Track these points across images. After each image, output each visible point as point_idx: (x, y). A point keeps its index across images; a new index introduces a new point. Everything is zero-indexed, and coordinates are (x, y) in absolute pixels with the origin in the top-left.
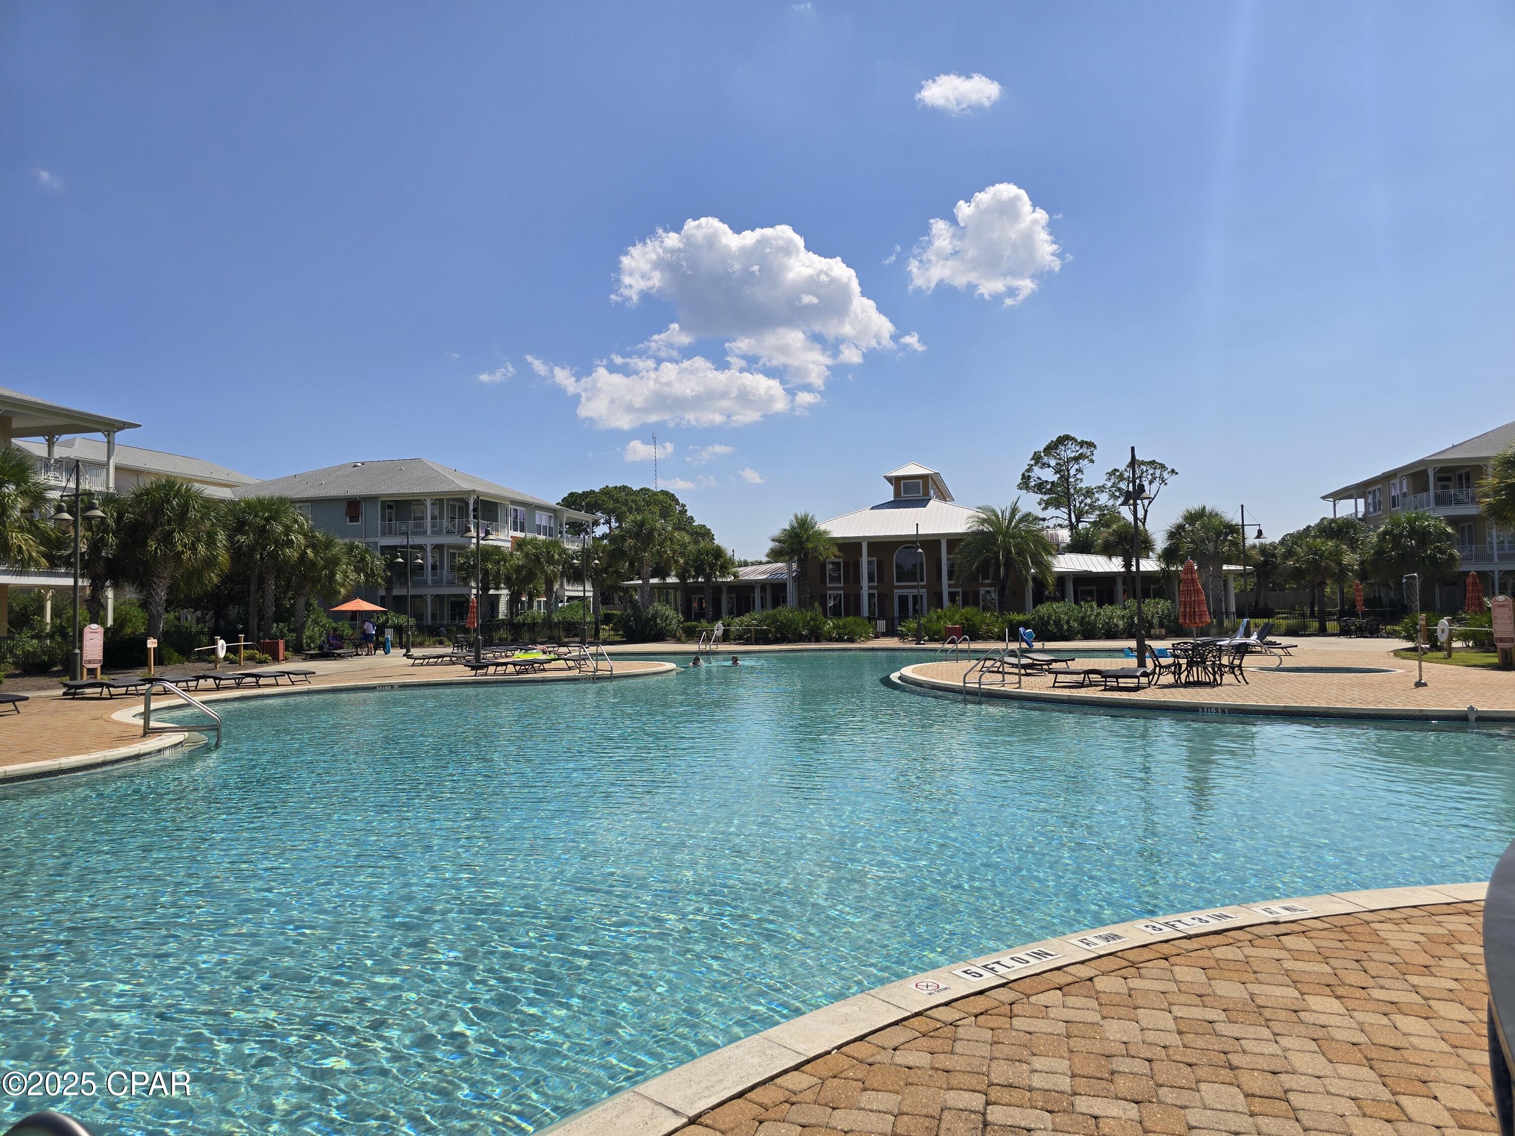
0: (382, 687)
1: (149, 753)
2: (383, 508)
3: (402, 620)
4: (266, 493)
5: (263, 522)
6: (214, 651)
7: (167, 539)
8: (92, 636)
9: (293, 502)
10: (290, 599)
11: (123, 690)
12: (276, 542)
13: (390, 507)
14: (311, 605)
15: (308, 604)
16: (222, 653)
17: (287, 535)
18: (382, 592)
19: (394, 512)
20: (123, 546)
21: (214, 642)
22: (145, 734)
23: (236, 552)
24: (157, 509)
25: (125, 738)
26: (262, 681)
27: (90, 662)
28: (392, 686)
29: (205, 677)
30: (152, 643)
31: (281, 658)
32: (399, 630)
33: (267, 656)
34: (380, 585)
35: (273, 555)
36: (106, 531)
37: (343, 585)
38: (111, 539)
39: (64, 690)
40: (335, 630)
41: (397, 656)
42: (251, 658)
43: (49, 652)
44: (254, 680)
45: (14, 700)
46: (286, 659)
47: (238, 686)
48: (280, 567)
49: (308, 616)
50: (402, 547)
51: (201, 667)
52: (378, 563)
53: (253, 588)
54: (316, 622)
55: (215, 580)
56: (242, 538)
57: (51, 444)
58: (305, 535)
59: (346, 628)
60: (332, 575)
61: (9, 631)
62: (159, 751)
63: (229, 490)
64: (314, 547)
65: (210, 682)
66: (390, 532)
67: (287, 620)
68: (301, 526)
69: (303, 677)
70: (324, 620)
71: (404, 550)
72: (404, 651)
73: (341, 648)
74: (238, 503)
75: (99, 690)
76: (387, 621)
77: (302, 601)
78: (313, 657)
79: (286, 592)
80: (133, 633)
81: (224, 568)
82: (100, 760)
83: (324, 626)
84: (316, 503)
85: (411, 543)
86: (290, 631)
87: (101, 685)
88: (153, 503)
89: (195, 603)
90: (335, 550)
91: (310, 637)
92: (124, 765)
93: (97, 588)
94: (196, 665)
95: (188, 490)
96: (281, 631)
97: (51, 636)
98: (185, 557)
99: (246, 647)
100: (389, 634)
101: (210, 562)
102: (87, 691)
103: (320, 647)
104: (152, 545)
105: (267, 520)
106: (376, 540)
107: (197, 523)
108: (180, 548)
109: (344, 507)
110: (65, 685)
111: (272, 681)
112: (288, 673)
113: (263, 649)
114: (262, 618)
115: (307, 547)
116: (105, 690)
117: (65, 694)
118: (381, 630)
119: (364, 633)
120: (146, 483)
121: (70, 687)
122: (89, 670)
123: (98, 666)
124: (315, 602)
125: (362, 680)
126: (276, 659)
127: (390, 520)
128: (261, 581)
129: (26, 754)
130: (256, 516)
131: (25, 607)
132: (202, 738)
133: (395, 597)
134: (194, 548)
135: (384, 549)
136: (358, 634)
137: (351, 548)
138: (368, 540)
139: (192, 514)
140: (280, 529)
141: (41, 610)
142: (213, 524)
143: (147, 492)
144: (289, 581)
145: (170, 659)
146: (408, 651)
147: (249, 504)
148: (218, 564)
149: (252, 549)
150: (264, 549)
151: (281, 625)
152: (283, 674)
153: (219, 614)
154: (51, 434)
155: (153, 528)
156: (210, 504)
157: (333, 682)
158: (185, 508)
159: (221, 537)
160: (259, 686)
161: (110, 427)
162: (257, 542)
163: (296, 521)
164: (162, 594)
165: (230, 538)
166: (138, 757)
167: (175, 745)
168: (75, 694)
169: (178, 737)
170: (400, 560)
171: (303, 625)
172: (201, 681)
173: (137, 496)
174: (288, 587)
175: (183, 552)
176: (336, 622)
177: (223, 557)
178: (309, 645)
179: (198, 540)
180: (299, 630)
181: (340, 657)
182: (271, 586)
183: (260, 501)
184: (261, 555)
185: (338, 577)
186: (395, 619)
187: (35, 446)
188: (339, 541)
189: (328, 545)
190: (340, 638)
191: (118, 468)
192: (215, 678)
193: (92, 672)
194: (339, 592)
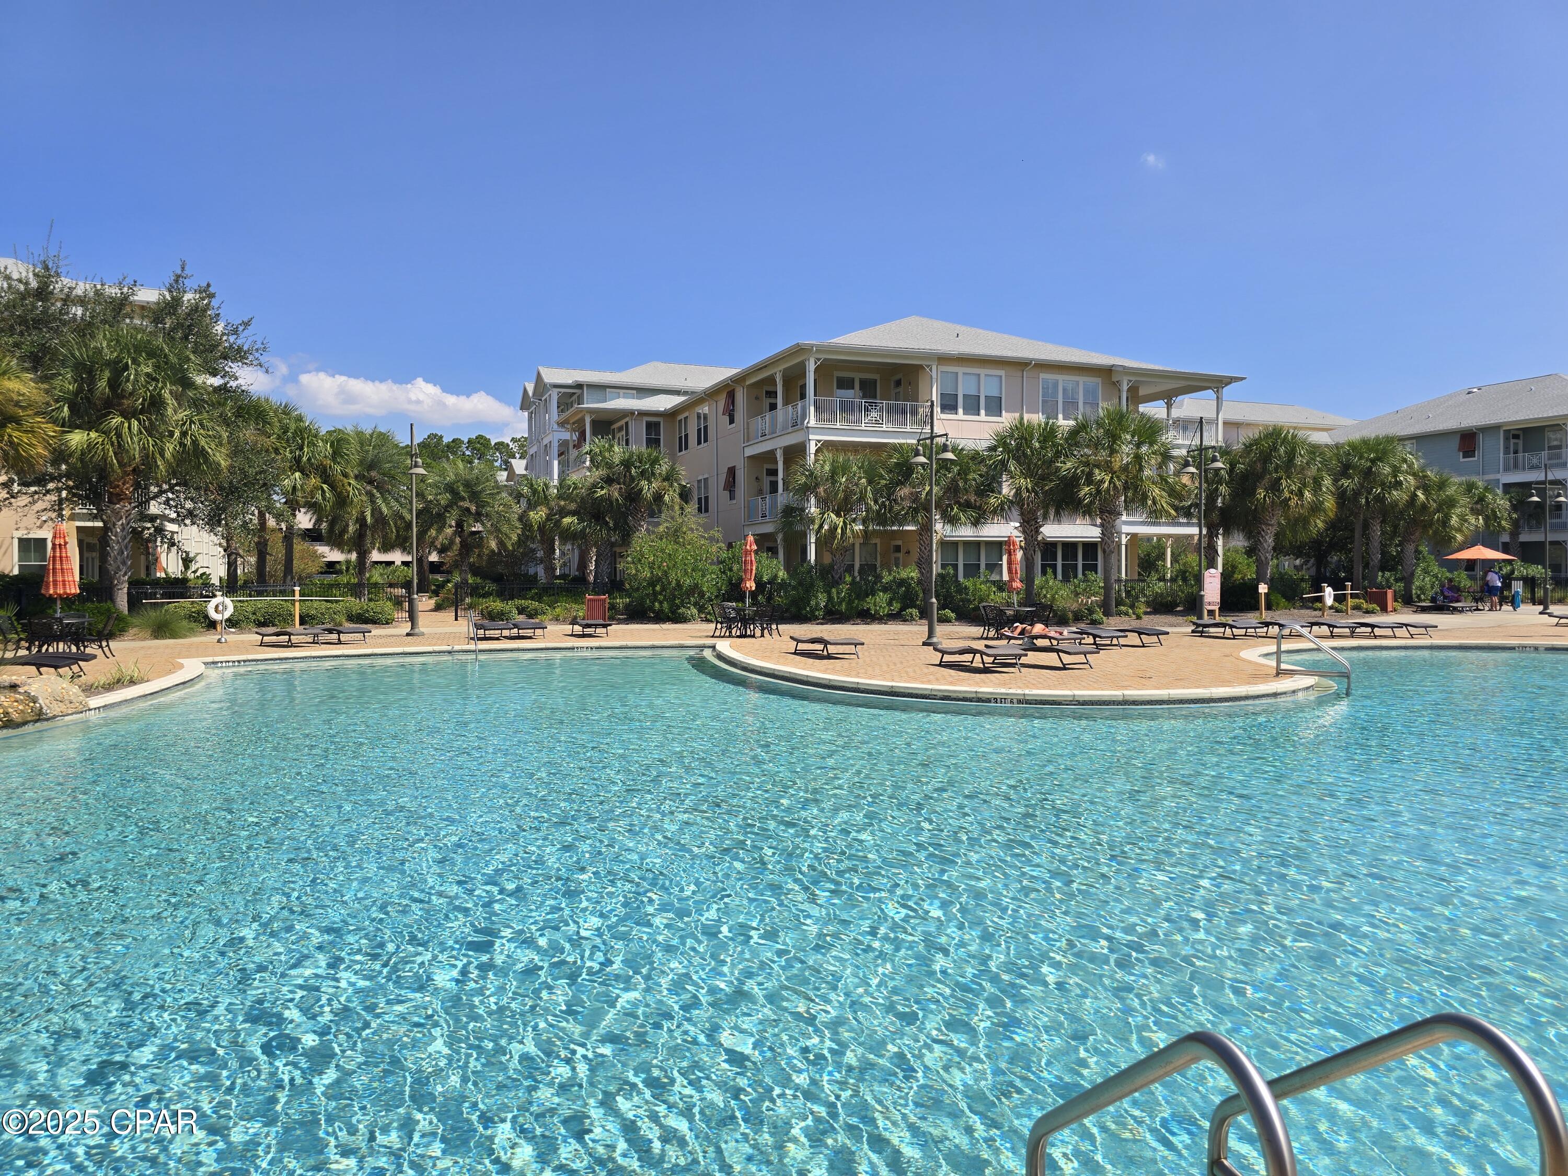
0: (1524, 648)
1: (1285, 693)
2: (1507, 439)
3: (1536, 570)
4: (1370, 433)
5: (1369, 464)
6: (1320, 599)
7: (1275, 486)
8: (1212, 580)
9: (1402, 439)
10: (1397, 546)
11: (1243, 632)
12: (1383, 485)
13: (1516, 437)
14: (1420, 552)
15: (1417, 552)
16: (1329, 601)
17: (1395, 476)
18: (1505, 538)
19: (1520, 442)
20: (1234, 495)
21: (1321, 590)
22: (1278, 674)
23: (1342, 497)
24: (1266, 458)
25: (1258, 676)
26: (1377, 631)
27: (1209, 604)
28: (1536, 648)
29: (1319, 624)
30: (1263, 589)
31: (1390, 609)
32: (1530, 583)
33: (1375, 606)
34: (1504, 528)
35: (1380, 499)
36: (1220, 482)
37: (1459, 530)
38: (1223, 489)
39: (1193, 628)
40: (1450, 580)
41: (1529, 614)
42: (1357, 608)
43: (1173, 594)
44: (1369, 630)
45: (1158, 634)
46: (1395, 610)
47: (1352, 635)
48: (1386, 512)
49: (1417, 565)
50: (1538, 483)
51: (1310, 615)
52: (1502, 503)
53: (1357, 534)
54: (1426, 572)
55: (1320, 525)
56: (1345, 482)
57: (1169, 406)
58: (1414, 475)
59: (1463, 579)
60: (1447, 517)
61: (1139, 574)
62: (1294, 692)
63: (1325, 434)
64: (1426, 489)
65: (1325, 630)
66: (1516, 466)
67: (1392, 569)
68: (1410, 466)
69: (1422, 630)
70: (1436, 569)
71: (1541, 487)
72: (1541, 608)
73: (1458, 601)
74: (1343, 446)
75: (1222, 630)
76: (1512, 572)
77: (1410, 548)
78: (1424, 610)
79: (1392, 539)
80: (1243, 578)
81: (1330, 514)
82: (1243, 694)
83: (1436, 576)
84: (1421, 439)
85: (1550, 477)
86: (1397, 580)
87: (1224, 625)
88: (1261, 452)
89: (1297, 551)
90: (1451, 491)
91: (1421, 588)
92: (1264, 701)
93: (1212, 535)
94: (1303, 611)
95: (1294, 437)
96: (1388, 580)
97: (1173, 580)
98: (1292, 503)
99: (1353, 596)
100: (1518, 587)
101: (1316, 508)
102: (1212, 630)
103: (1433, 600)
104: (1261, 493)
105: (1373, 461)
106: (1498, 476)
107: (1303, 469)
108: (1287, 494)
109: (1456, 442)
110: (1194, 624)
111: (1388, 632)
112: (1406, 625)
113: (1370, 598)
114: (1366, 566)
115: (1418, 488)
116: (1228, 630)
117: (1193, 632)
118: (1507, 580)
119: (1487, 584)
120: (1254, 434)
121: (1198, 625)
122: (1209, 611)
123: (1216, 608)
124: (1424, 549)
125: (1494, 639)
126: (1384, 609)
127: (1516, 452)
128: (1366, 526)
129: (1178, 681)
130: (1361, 458)
131: (1148, 555)
132: (1333, 685)
133: (1523, 544)
134: (1300, 494)
135: (1507, 487)
136: (1476, 586)
137: (1470, 487)
138: (1488, 477)
139: (1298, 461)
140: (1387, 470)
141: (1162, 556)
142: (1319, 469)
143: (1256, 442)
144: (1396, 527)
145: (1278, 604)
146: (1546, 608)
147: (1353, 446)
148: (1325, 511)
149: (1357, 494)
150: (1369, 493)
151: (1387, 574)
152: (1401, 625)
153: (1321, 560)
154: (1169, 397)
155: (1260, 477)
156: (1314, 450)
157: (1460, 638)
158: (1291, 455)
159: (1327, 482)
160: (1375, 637)
161: (1217, 383)
162: (1362, 486)
163: (1405, 461)
164: (1269, 541)
165: (1336, 481)
166: (1275, 695)
167: (1308, 688)
168: (1202, 632)
169: (1310, 681)
170: (1536, 499)
171: (1412, 574)
172: (1315, 628)
173: (1247, 447)
174: (1395, 533)
175: (1290, 499)
176: (1450, 571)
177: (1330, 503)
178: (1418, 596)
179: (1305, 485)
180: (1408, 580)
181: (1461, 611)
182: (1377, 531)
183: (1365, 442)
184: (1367, 499)
185: (1454, 521)
186: (1521, 569)
187: (1155, 410)
188: (1456, 479)
189: (1442, 485)
190: (1457, 589)
191: (1225, 423)
192: (1329, 626)
193: (1211, 613)
194: (1455, 538)
